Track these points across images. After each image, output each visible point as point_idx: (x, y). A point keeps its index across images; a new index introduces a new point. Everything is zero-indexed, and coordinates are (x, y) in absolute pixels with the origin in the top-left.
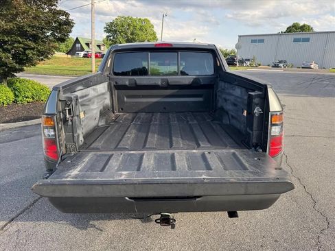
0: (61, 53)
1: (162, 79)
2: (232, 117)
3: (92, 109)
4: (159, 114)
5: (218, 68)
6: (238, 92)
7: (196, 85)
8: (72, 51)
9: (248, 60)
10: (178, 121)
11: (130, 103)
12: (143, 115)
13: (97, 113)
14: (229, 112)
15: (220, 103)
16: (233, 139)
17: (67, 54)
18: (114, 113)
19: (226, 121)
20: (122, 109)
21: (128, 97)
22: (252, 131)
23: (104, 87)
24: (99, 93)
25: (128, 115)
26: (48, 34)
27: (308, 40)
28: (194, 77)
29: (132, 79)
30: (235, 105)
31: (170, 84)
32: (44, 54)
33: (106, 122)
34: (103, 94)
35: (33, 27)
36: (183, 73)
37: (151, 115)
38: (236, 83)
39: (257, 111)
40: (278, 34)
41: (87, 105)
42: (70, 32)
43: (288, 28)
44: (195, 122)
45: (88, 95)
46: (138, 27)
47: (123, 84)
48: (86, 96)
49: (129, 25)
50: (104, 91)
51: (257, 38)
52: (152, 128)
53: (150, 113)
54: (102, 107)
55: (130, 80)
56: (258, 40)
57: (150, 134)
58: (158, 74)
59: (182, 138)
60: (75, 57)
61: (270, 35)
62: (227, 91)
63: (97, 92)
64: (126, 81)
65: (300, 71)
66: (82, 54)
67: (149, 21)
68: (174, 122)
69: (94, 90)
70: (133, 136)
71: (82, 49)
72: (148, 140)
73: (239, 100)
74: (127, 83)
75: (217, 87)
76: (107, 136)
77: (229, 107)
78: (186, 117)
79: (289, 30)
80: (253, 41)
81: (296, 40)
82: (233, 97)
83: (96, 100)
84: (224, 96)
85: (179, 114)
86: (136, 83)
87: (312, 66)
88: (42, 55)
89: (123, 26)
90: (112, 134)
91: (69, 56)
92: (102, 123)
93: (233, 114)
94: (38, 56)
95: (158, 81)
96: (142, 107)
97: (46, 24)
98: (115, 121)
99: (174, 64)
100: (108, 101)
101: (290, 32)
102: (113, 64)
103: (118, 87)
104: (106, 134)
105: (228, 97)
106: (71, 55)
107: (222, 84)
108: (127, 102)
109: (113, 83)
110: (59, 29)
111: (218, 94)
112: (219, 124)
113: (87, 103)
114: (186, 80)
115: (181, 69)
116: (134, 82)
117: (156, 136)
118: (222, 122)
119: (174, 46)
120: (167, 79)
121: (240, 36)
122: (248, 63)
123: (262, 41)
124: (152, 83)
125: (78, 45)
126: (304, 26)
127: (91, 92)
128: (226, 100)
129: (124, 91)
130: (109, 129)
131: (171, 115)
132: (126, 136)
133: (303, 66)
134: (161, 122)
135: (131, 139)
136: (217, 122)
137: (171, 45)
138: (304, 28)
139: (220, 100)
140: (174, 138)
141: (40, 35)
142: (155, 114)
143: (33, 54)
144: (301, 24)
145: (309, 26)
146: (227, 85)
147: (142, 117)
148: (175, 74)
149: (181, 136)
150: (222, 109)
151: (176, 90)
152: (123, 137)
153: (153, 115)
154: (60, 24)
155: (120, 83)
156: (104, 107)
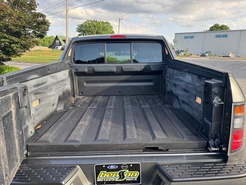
0: (45, 47)
1: (117, 67)
2: (183, 102)
3: (50, 96)
4: (115, 97)
5: (167, 57)
6: (188, 78)
7: (147, 72)
8: (53, 46)
9: (182, 51)
10: (131, 105)
11: (89, 87)
12: (100, 99)
13: (55, 99)
14: (179, 97)
15: (169, 87)
16: (188, 128)
17: (49, 48)
18: (74, 96)
19: (176, 105)
20: (82, 93)
21: (87, 82)
22: (211, 121)
23: (65, 74)
24: (59, 80)
25: (87, 98)
26: (30, 32)
27: (226, 36)
28: (146, 64)
29: (90, 67)
30: (186, 91)
31: (124, 70)
32: (25, 47)
33: (65, 107)
34: (63, 81)
35: (16, 26)
36: (135, 61)
37: (107, 97)
38: (187, 70)
39: (216, 101)
40: (204, 32)
41: (43, 93)
42: (48, 30)
43: (211, 28)
44: (148, 106)
45: (46, 83)
46: (101, 28)
47: (83, 71)
48: (43, 84)
49: (95, 26)
50: (64, 78)
51: (189, 35)
52: (107, 113)
53: (106, 96)
54: (61, 93)
55: (88, 67)
56: (189, 36)
57: (104, 122)
58: (116, 62)
59: (136, 127)
60: (55, 50)
61: (198, 33)
62: (176, 77)
63: (57, 79)
64: (85, 68)
65: (222, 59)
66: (60, 48)
67: (109, 23)
68: (128, 106)
69: (52, 77)
70: (87, 123)
71: (60, 44)
72: (102, 129)
73: (190, 86)
74: (86, 70)
75: (166, 73)
76: (61, 124)
77: (178, 92)
78: (138, 100)
79: (212, 29)
80: (186, 37)
81: (217, 36)
82: (184, 83)
83: (54, 87)
84: (173, 81)
85: (132, 97)
86: (94, 70)
87: (230, 55)
88: (24, 47)
89: (90, 27)
90: (67, 121)
91: (51, 49)
92: (61, 108)
93: (184, 99)
94: (21, 48)
95: (113, 68)
96: (99, 91)
97: (27, 23)
98: (73, 105)
99: (127, 55)
100: (68, 86)
101: (212, 30)
102: (74, 53)
103: (79, 74)
104: (60, 121)
105: (177, 83)
106: (52, 48)
107: (170, 71)
108: (86, 87)
109: (74, 71)
110: (38, 28)
111: (167, 79)
112: (170, 108)
113: (42, 91)
114: (138, 67)
115: (133, 58)
116: (92, 69)
117: (110, 123)
118: (173, 106)
119: (127, 38)
120: (121, 67)
121: (176, 34)
122: (183, 53)
123: (192, 37)
124: (108, 70)
125: (57, 41)
126: (223, 26)
127: (49, 79)
128: (175, 85)
129: (83, 77)
130: (65, 114)
131: (125, 98)
132: (80, 123)
133: (223, 55)
134: (115, 105)
135: (84, 128)
136: (167, 106)
137: (125, 36)
138: (223, 28)
139: (169, 85)
140: (128, 127)
141: (22, 32)
142: (111, 97)
143: (17, 47)
144: (220, 25)
145: (226, 26)
146: (175, 71)
147: (99, 100)
148: (128, 62)
149: (135, 122)
150: (171, 93)
151: (129, 76)
152: (76, 125)
153: (109, 99)
154: (39, 24)
155: (80, 70)
156: (63, 93)
